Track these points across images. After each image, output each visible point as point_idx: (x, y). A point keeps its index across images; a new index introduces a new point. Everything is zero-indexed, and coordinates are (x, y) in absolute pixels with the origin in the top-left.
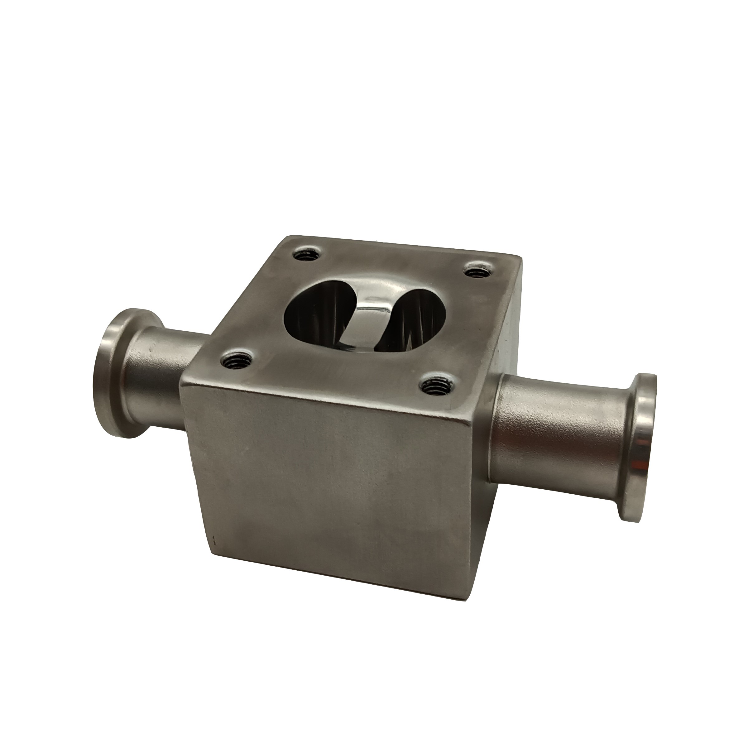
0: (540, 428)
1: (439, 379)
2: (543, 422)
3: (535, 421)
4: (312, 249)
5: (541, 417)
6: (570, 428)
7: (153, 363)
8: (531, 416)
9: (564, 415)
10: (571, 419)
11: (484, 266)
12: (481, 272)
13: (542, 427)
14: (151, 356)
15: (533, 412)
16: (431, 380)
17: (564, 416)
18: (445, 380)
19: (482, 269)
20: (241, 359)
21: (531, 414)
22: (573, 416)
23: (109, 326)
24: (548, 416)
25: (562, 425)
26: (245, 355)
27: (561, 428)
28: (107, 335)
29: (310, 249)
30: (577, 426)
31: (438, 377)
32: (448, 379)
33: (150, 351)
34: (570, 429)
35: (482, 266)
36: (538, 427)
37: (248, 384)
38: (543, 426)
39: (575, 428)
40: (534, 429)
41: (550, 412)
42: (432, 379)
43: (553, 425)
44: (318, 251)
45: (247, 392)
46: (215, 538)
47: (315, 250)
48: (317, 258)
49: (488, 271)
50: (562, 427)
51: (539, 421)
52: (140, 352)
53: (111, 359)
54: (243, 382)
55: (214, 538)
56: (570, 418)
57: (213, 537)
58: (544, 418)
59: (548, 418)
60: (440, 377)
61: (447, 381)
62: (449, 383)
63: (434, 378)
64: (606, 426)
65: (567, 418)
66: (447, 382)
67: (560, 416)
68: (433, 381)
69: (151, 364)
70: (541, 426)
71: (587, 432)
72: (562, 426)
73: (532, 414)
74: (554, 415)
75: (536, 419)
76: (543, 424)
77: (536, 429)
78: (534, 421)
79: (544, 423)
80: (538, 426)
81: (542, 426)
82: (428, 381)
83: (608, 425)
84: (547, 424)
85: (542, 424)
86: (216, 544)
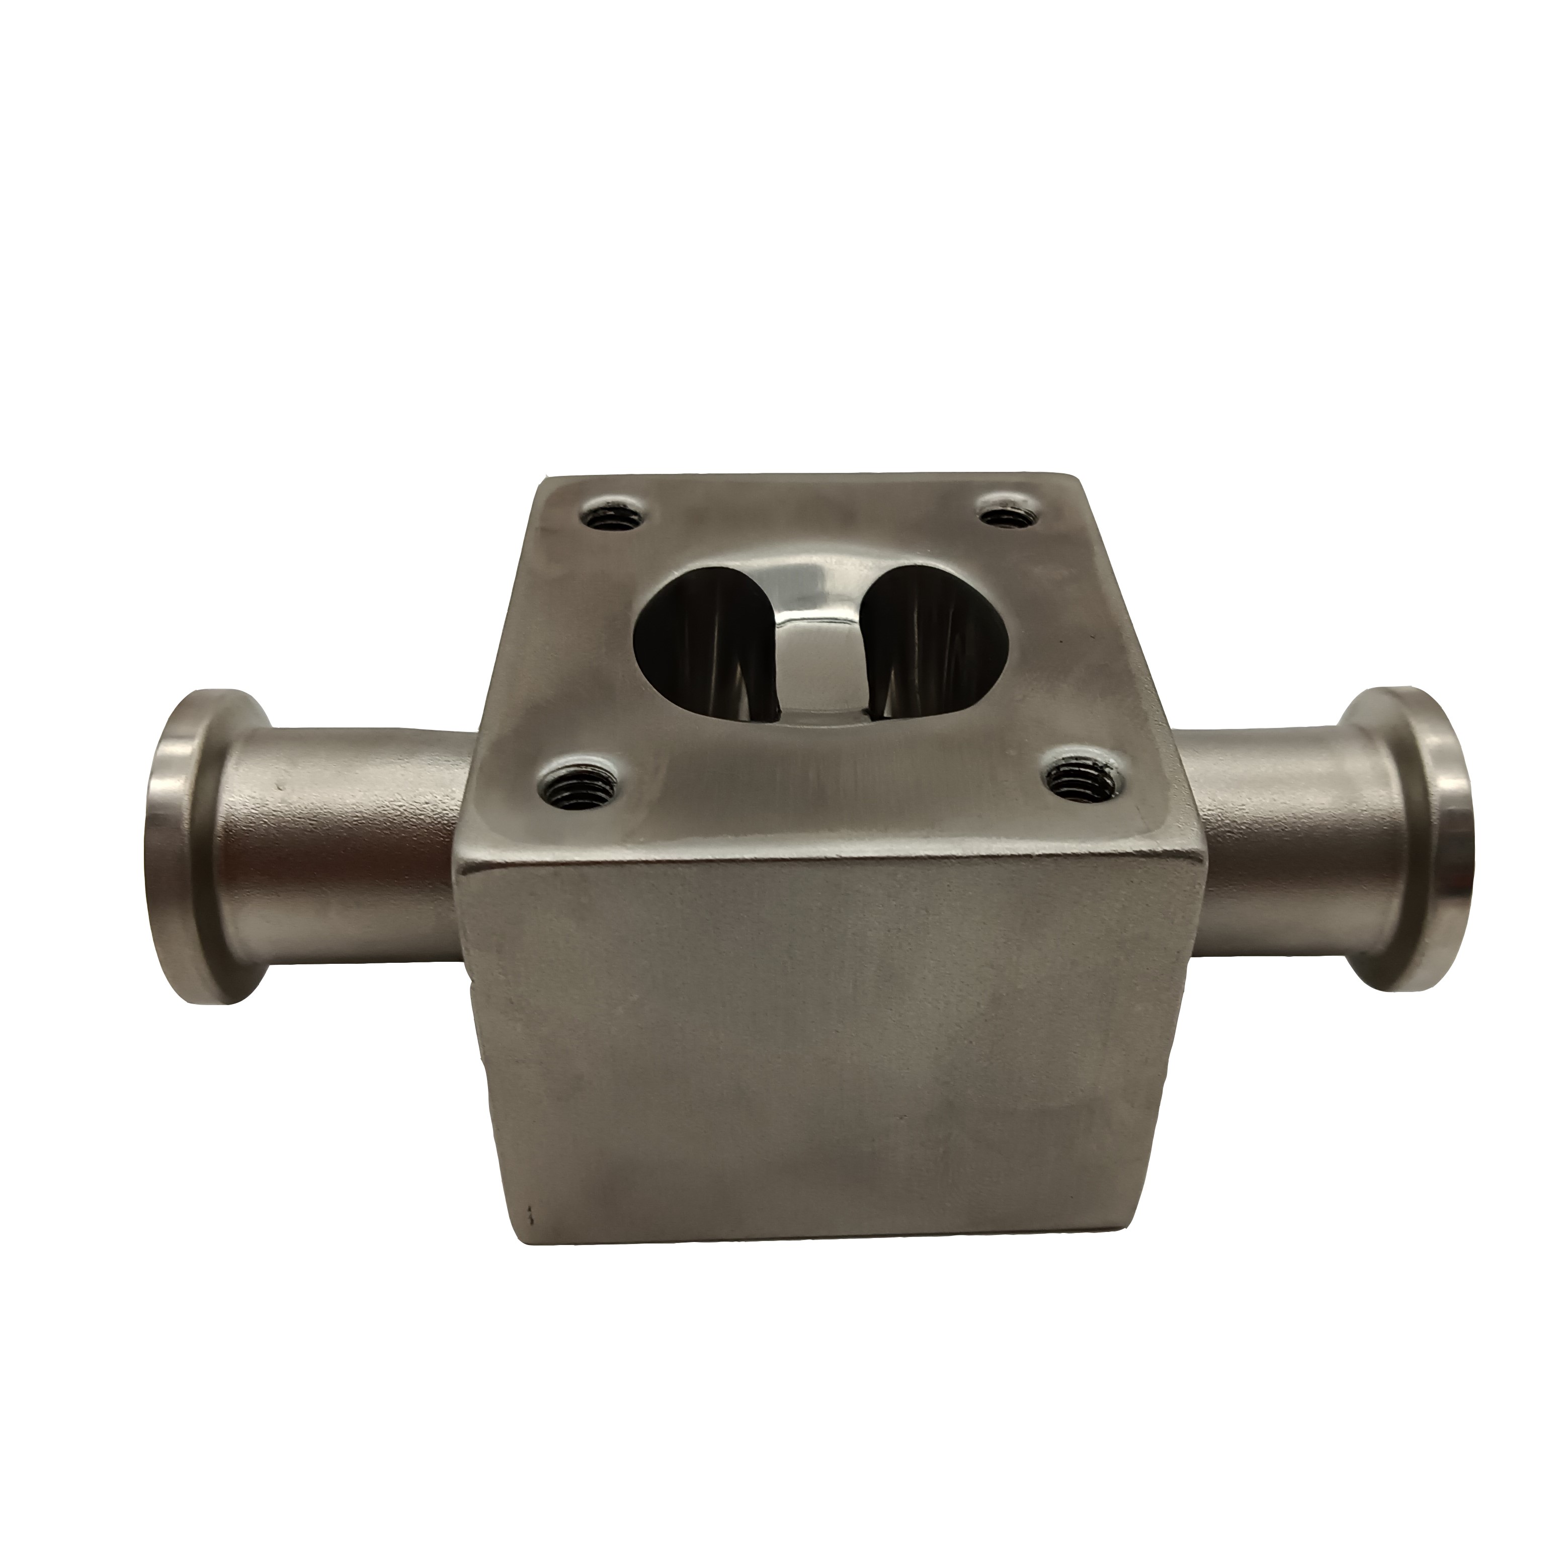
0: (1233, 833)
1: (1074, 761)
2: (1236, 820)
3: (1219, 819)
4: (618, 504)
5: (1229, 810)
6: (1294, 823)
7: (294, 816)
8: (1209, 810)
9: (1275, 797)
10: (1292, 804)
11: (1014, 504)
12: (1006, 517)
13: (1236, 831)
14: (283, 801)
15: (1210, 801)
16: (1058, 768)
17: (1275, 800)
18: (1090, 763)
19: (1009, 509)
20: (580, 781)
21: (1208, 807)
22: (1293, 796)
23: (160, 742)
24: (1243, 805)
25: (1276, 819)
26: (589, 769)
27: (1275, 826)
28: (160, 766)
30: (1306, 817)
31: (1072, 758)
32: (1096, 760)
33: (280, 789)
34: (1293, 825)
35: (1005, 503)
36: (1229, 832)
37: (642, 843)
38: (1238, 827)
39: (1304, 822)
40: (1219, 836)
41: (1244, 795)
42: (1060, 764)
43: (1257, 822)
44: (633, 505)
45: (647, 862)
46: (532, 1210)
47: (625, 506)
48: (636, 524)
49: (1022, 512)
50: (1276, 824)
51: (1226, 818)
52: (254, 795)
53: (186, 825)
54: (628, 838)
55: (530, 1210)
56: (1288, 802)
57: (527, 1208)
58: (1237, 811)
59: (1244, 809)
60: (1076, 758)
61: (1095, 764)
62: (1101, 767)
63: (1064, 762)
64: (1364, 809)
65: (1282, 803)
66: (1094, 767)
67: (1268, 801)
68: (1062, 769)
69: (288, 821)
70: (1234, 828)
71: (1329, 827)
72: (1276, 822)
73: (1210, 805)
74: (1254, 800)
75: (1220, 814)
76: (1238, 824)
77: (1225, 837)
78: (1218, 821)
79: (1239, 822)
80: (1227, 829)
81: (1236, 828)
82: (1052, 770)
83: (1367, 805)
84: (1245, 823)
85: (1235, 824)
86: (535, 1222)
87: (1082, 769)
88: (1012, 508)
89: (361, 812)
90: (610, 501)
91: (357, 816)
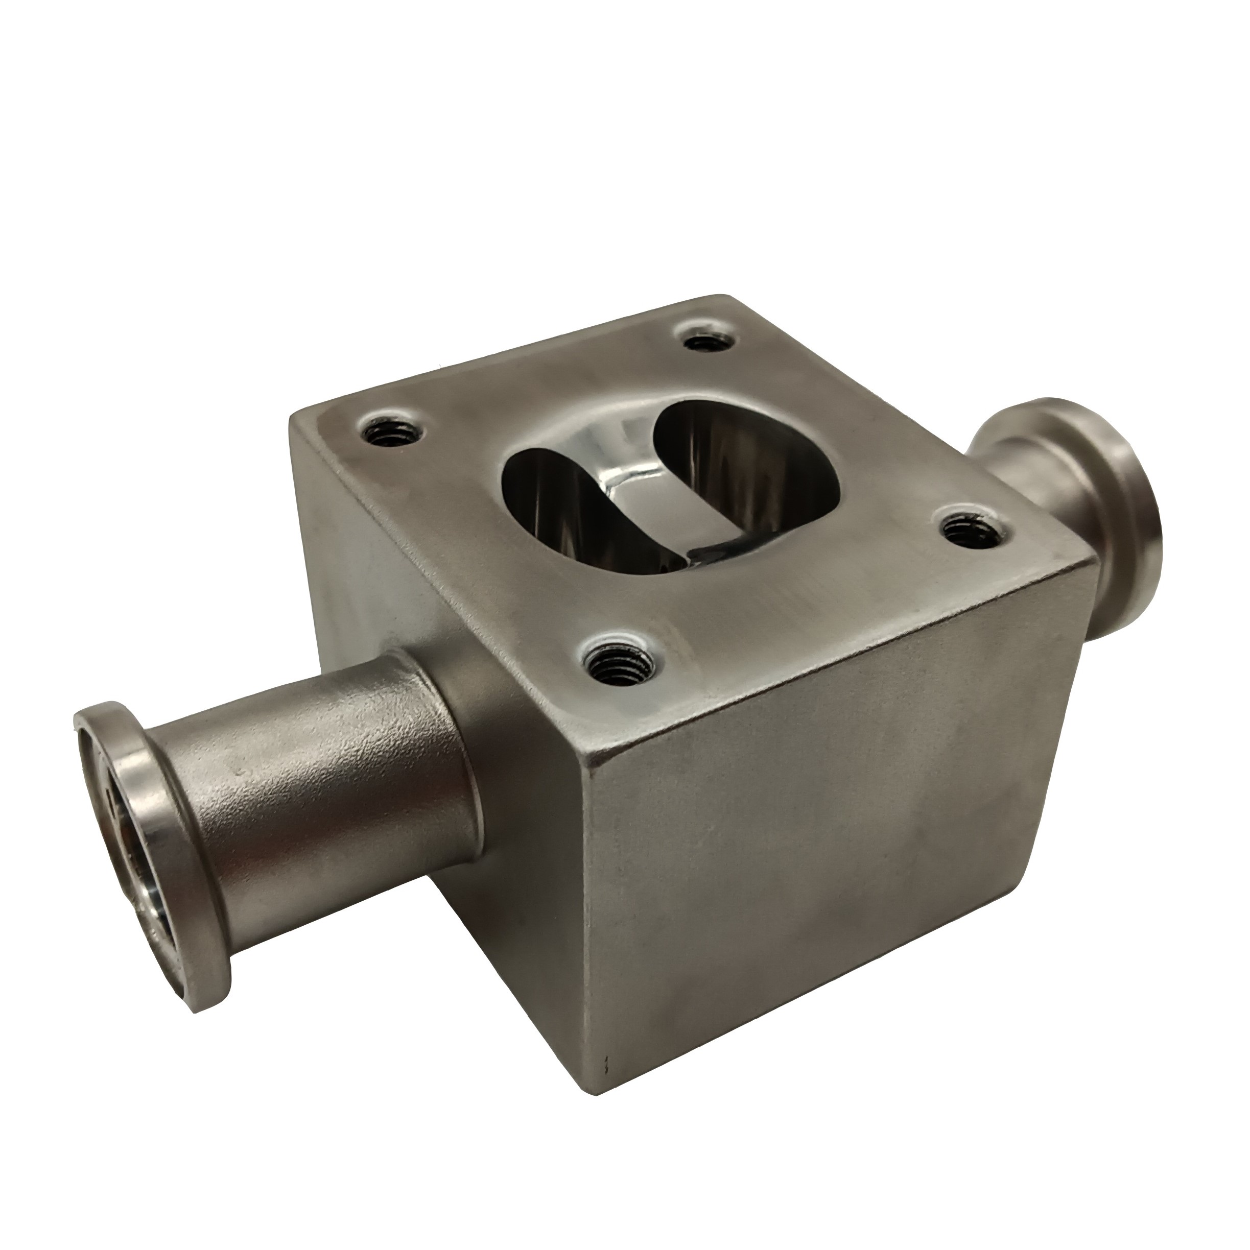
4: (382, 418)
11: (700, 329)
18: (962, 517)
29: (377, 419)
46: (608, 1059)
55: (606, 1060)
61: (966, 517)
62: (973, 518)
86: (609, 1069)
87: (958, 524)
88: (701, 333)
89: (324, 769)
90: (373, 418)
91: (323, 774)
